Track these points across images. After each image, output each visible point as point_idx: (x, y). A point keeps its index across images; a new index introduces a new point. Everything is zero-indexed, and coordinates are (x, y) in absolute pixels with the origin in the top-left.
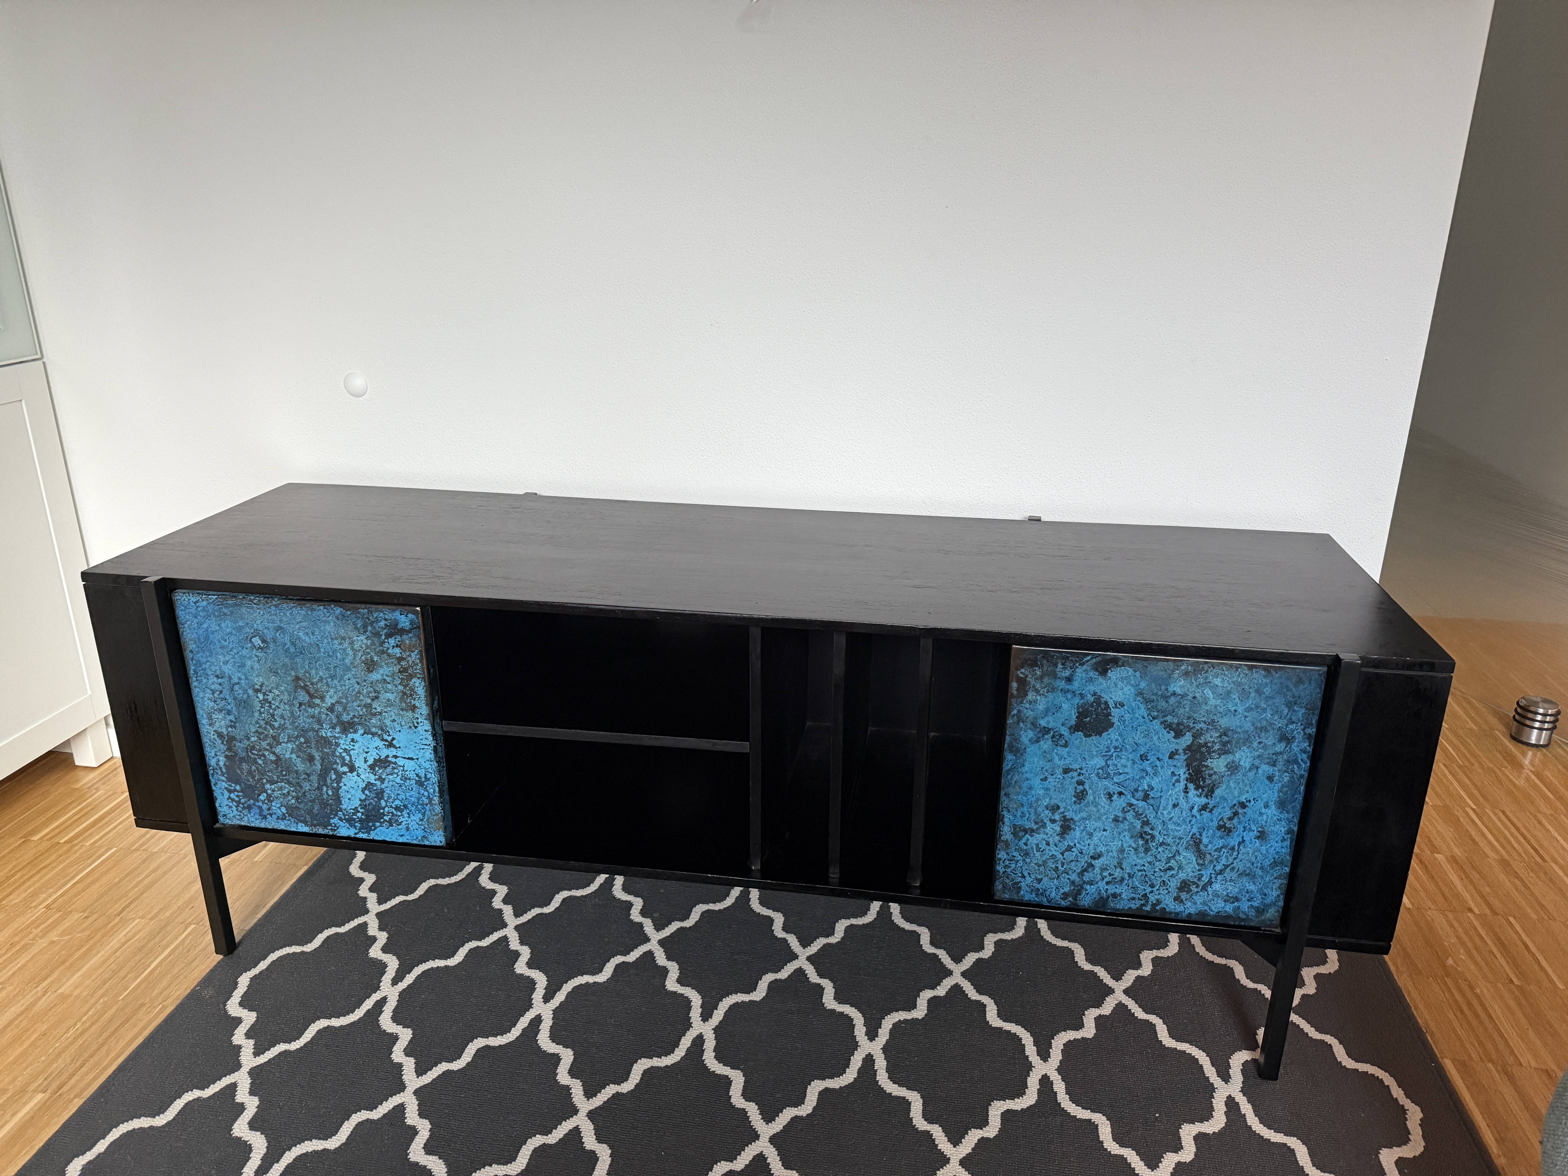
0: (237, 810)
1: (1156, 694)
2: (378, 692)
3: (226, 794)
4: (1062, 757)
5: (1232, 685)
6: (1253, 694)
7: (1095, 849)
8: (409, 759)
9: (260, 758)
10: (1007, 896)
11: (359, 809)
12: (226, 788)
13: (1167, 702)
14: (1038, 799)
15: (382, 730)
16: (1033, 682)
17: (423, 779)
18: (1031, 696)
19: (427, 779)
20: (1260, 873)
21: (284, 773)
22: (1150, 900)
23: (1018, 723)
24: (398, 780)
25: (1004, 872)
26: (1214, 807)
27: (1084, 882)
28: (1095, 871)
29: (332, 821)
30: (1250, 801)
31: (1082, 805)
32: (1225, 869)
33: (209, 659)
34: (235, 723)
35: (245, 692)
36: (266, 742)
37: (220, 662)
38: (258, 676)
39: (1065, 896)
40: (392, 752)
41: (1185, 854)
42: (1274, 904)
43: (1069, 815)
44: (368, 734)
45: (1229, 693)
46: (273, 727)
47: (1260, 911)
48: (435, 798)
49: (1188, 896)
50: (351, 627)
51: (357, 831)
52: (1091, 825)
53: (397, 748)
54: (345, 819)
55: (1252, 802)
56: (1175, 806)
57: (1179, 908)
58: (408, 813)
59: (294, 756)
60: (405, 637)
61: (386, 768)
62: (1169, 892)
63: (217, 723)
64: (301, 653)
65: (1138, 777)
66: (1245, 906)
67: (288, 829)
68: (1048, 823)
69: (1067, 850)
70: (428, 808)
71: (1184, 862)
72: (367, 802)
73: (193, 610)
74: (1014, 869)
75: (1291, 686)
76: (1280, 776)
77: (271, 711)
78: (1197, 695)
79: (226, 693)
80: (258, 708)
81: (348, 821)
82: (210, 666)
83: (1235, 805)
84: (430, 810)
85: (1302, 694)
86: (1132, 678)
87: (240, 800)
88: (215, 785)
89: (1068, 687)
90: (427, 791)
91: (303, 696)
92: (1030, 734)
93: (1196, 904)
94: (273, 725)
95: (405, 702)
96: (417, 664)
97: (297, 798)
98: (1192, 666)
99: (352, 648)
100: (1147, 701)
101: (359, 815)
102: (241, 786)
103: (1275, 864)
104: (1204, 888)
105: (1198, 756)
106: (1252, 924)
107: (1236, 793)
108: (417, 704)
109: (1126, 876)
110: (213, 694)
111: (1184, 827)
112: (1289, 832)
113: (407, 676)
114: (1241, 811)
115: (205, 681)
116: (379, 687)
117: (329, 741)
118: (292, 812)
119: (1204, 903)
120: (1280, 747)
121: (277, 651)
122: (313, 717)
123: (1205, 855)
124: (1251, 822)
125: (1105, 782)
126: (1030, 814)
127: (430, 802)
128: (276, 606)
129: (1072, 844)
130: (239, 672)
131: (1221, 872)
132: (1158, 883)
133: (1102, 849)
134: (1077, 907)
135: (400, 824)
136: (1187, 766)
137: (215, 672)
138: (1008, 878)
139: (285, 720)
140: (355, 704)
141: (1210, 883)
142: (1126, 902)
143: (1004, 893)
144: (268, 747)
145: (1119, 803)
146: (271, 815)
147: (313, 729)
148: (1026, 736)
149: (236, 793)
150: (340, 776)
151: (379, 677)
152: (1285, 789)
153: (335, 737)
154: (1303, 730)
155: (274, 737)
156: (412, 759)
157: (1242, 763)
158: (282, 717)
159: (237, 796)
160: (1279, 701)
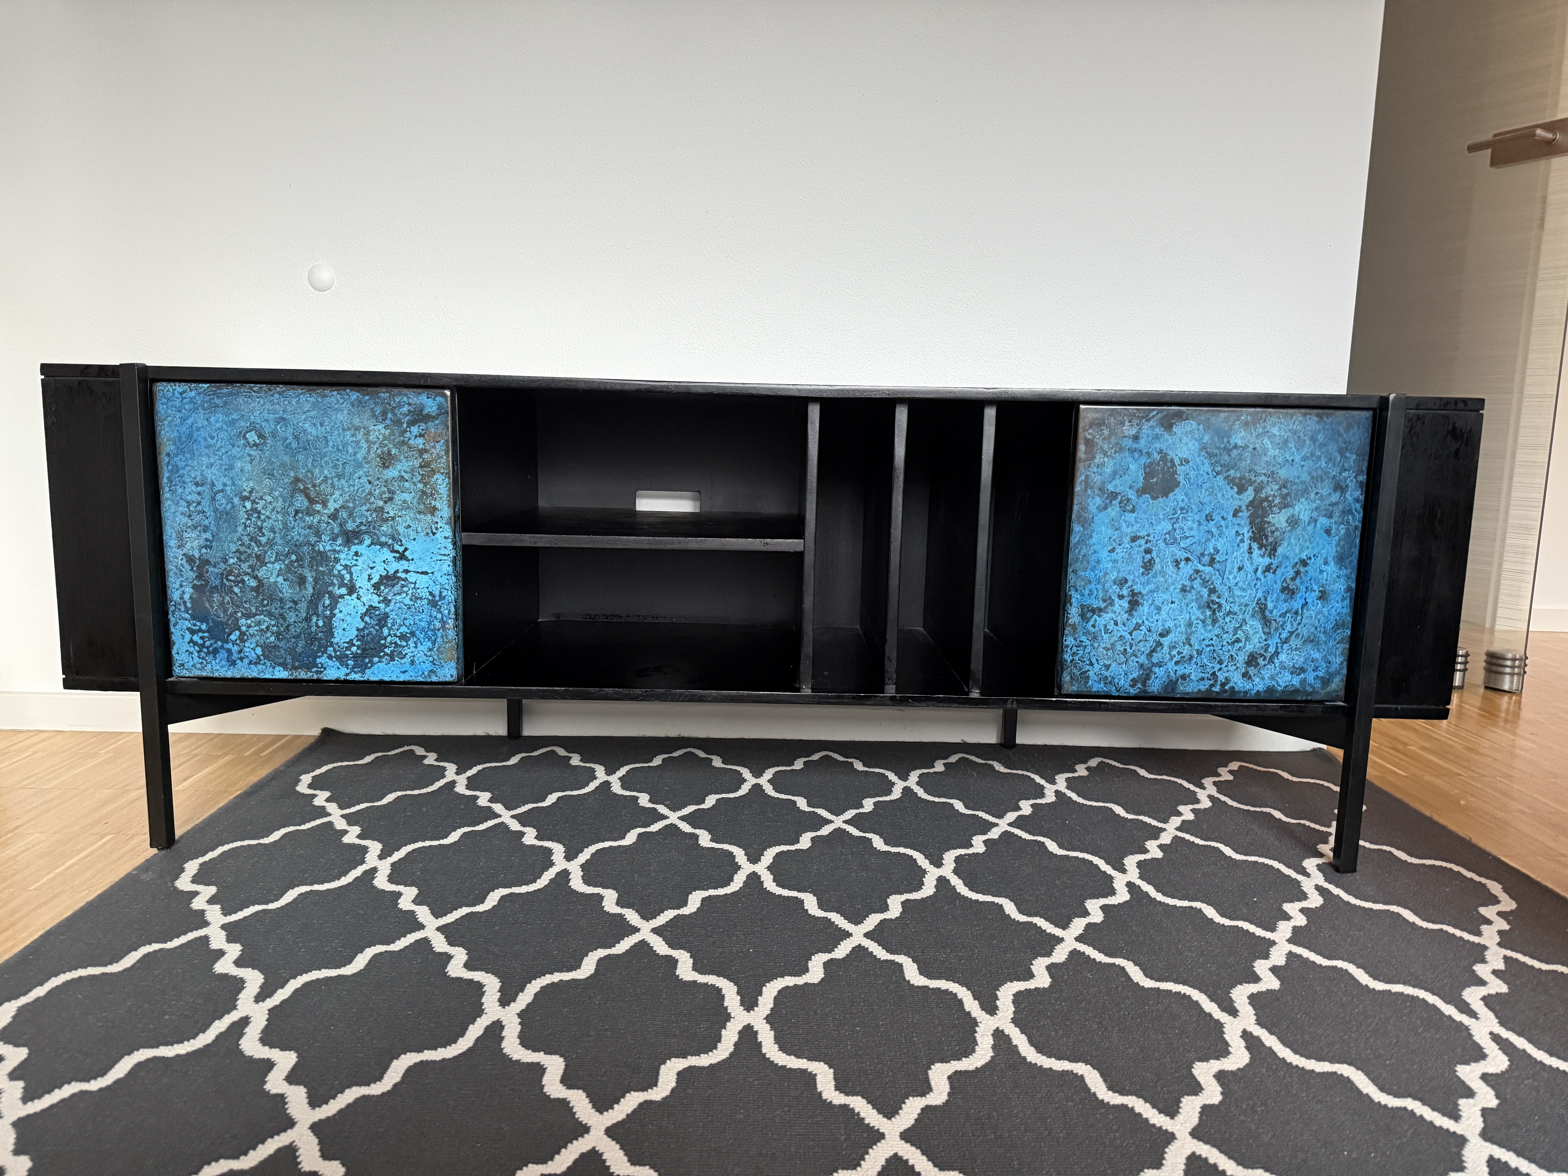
0: (199, 657)
1: (1218, 448)
2: (393, 493)
3: (188, 636)
4: (1130, 524)
5: (1289, 434)
6: (1308, 442)
7: (1163, 625)
8: (423, 573)
9: (237, 585)
10: (1075, 688)
11: (355, 642)
12: (189, 629)
13: (1229, 455)
14: (1106, 574)
15: (394, 539)
16: (1100, 443)
17: (437, 598)
18: (1099, 459)
19: (442, 598)
20: (1324, 638)
21: (266, 602)
22: (1219, 679)
23: (1086, 490)
24: (407, 601)
25: (1071, 661)
26: (1277, 567)
27: (1153, 665)
28: (1164, 651)
29: (318, 660)
30: (1310, 558)
31: (1150, 575)
32: (1290, 636)
33: (190, 462)
34: (211, 542)
35: (230, 501)
36: (247, 564)
37: (203, 465)
38: (247, 480)
39: (1134, 682)
40: (404, 565)
41: (1251, 623)
42: (1338, 672)
43: (1137, 588)
44: (375, 544)
45: (1286, 442)
46: (259, 543)
47: (1326, 682)
48: (449, 621)
49: (1256, 671)
50: (368, 414)
51: (348, 671)
52: (1160, 597)
53: (408, 560)
54: (336, 657)
55: (1313, 559)
56: (1240, 569)
57: (1248, 686)
58: (415, 643)
59: (280, 579)
60: (430, 424)
61: (393, 586)
62: (1237, 668)
63: (189, 544)
64: (305, 449)
65: (1203, 540)
66: (1310, 677)
67: (262, 676)
68: (1116, 600)
69: (1135, 629)
70: (439, 634)
71: (1251, 632)
72: (366, 632)
73: (177, 403)
74: (1082, 657)
75: (1342, 432)
76: (1337, 529)
77: (259, 523)
78: (1257, 446)
79: (206, 504)
80: (243, 521)
81: (339, 658)
82: (190, 471)
83: (1297, 563)
84: (442, 637)
85: (1353, 440)
86: (1196, 432)
87: (205, 642)
88: (174, 625)
89: (1135, 446)
90: (441, 612)
91: (301, 502)
92: (1098, 501)
93: (1263, 679)
94: (260, 541)
95: (424, 504)
96: (442, 457)
97: (278, 635)
98: (1251, 415)
99: (368, 441)
100: (1210, 455)
101: (354, 649)
102: (208, 623)
103: (1337, 626)
104: (1271, 661)
105: (1260, 512)
106: (1318, 698)
107: (1297, 551)
108: (438, 505)
109: (1195, 653)
110: (188, 507)
111: (1249, 592)
112: (1348, 589)
113: (428, 472)
114: (1302, 569)
115: (180, 490)
116: (395, 486)
117: (327, 556)
118: (269, 653)
119: (1272, 678)
120: (1335, 498)
121: (275, 448)
122: (310, 527)
123: (1270, 623)
124: (1312, 581)
125: (1173, 548)
126: (1098, 591)
127: (443, 627)
128: (279, 393)
129: (1140, 622)
130: (225, 476)
131: (1286, 641)
132: (1225, 658)
133: (1170, 624)
134: (1147, 695)
135: (404, 657)
136: (1250, 523)
137: (195, 478)
138: (1075, 667)
139: (275, 533)
140: (364, 508)
141: (1277, 653)
142: (1195, 684)
143: (1072, 685)
144: (249, 571)
145: (1187, 569)
146: (241, 659)
147: (309, 543)
148: (1094, 503)
149: (201, 634)
150: (335, 600)
151: (396, 474)
152: (1342, 543)
153: (334, 551)
154: (1356, 477)
155: (258, 557)
156: (426, 573)
157: (1301, 517)
158: (272, 530)
159: (202, 638)
160: (1332, 447)
